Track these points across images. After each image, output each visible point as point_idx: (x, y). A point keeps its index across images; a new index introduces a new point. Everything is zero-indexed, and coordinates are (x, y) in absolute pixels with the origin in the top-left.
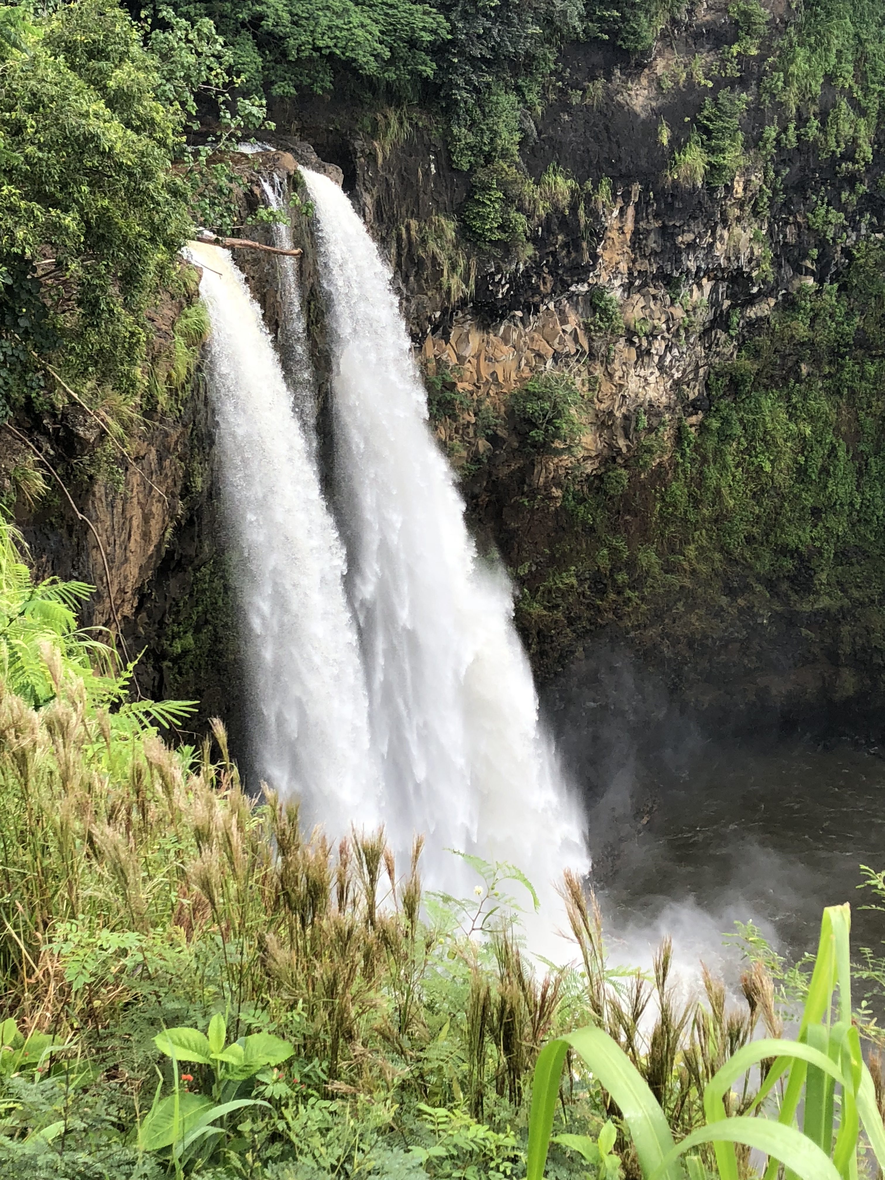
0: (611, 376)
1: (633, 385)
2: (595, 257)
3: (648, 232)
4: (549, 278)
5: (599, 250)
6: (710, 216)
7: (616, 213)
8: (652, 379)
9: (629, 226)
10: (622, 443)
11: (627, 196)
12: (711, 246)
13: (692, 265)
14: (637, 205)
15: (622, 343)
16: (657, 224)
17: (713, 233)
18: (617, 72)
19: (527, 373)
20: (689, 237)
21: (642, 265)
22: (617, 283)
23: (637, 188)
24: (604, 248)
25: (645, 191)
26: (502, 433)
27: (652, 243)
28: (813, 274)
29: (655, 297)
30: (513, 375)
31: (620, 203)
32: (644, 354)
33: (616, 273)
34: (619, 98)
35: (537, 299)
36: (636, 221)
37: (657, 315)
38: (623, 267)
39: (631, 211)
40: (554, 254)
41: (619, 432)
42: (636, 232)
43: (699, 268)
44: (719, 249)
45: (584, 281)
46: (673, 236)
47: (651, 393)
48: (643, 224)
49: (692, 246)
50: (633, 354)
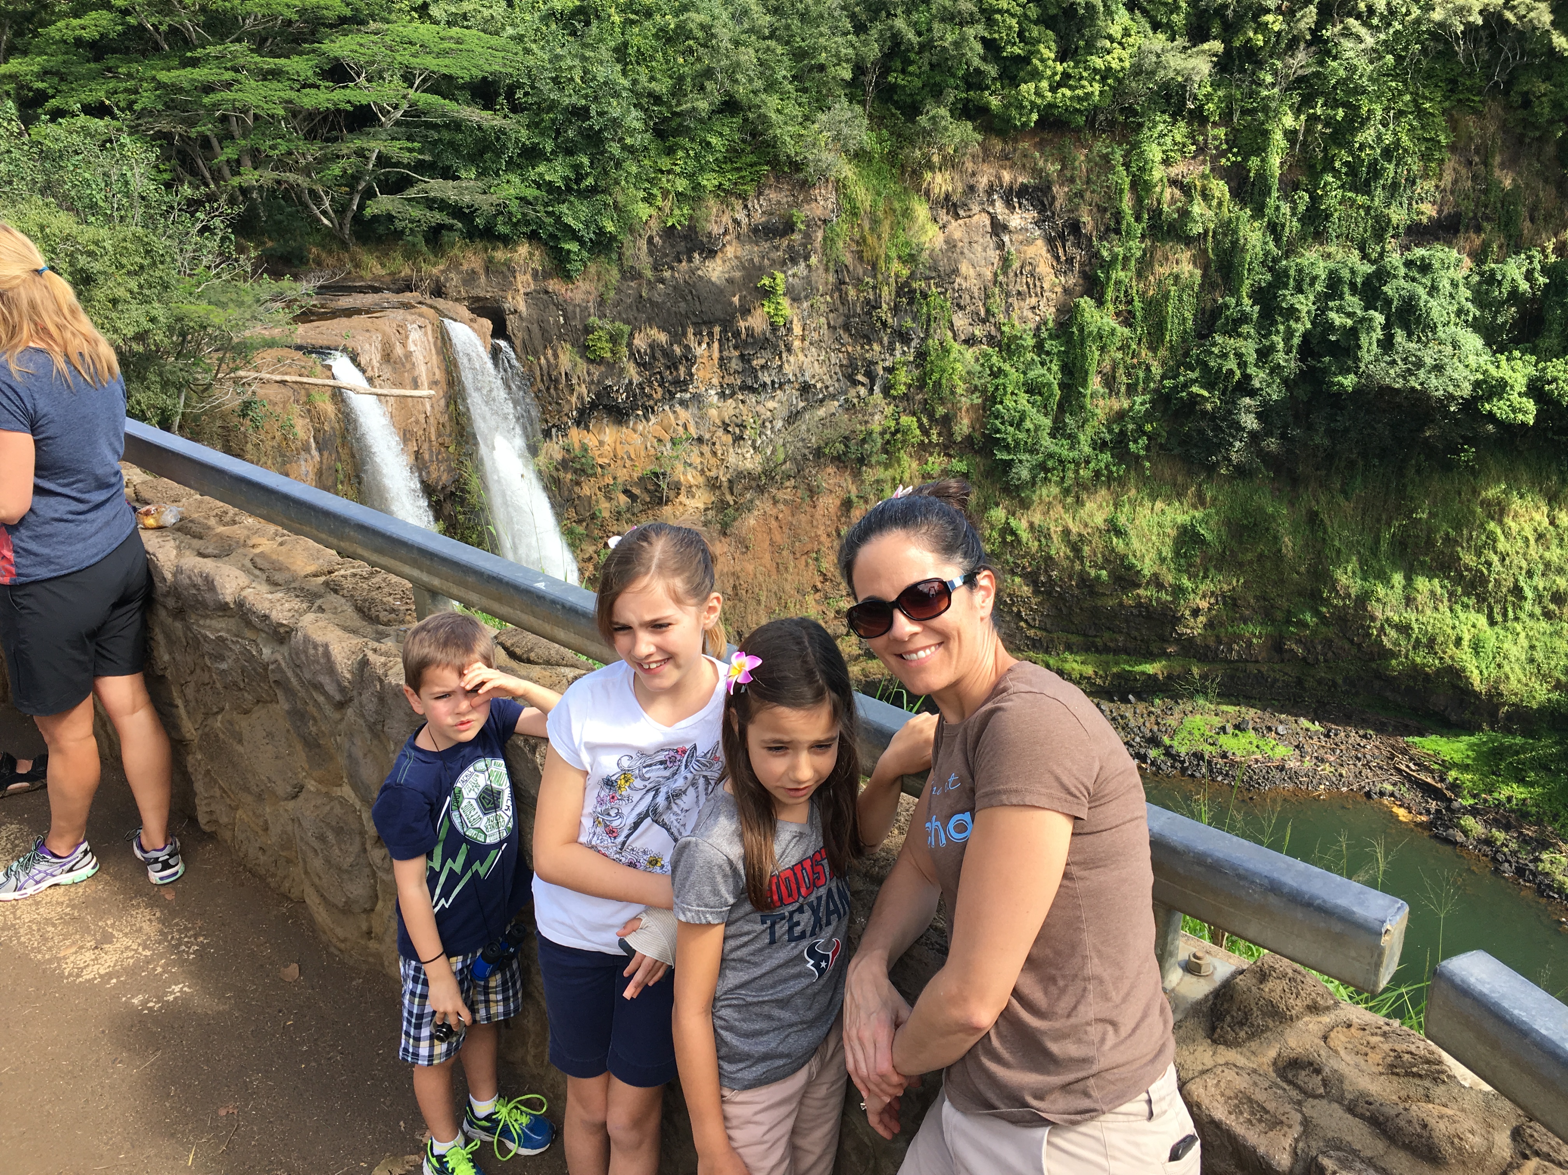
0: (714, 454)
1: (732, 459)
2: (691, 375)
3: (731, 358)
4: (659, 390)
5: (693, 370)
6: (775, 347)
7: (704, 346)
8: (748, 455)
9: (716, 355)
10: (730, 499)
11: (711, 334)
12: (781, 367)
13: (768, 380)
14: (720, 340)
15: (720, 432)
16: (737, 353)
17: (781, 358)
18: (696, 255)
19: (652, 452)
20: (762, 361)
21: (729, 380)
22: (713, 392)
23: (717, 329)
24: (698, 369)
25: (724, 331)
26: (636, 491)
27: (735, 365)
28: (863, 384)
29: (743, 402)
30: (643, 453)
31: (706, 340)
32: (739, 439)
33: (712, 386)
34: (700, 273)
35: (651, 403)
36: (721, 351)
37: (745, 412)
38: (715, 381)
39: (716, 345)
40: (660, 373)
41: (727, 492)
42: (721, 359)
43: (773, 382)
44: (787, 369)
45: (686, 391)
46: (749, 361)
47: (749, 465)
48: (726, 353)
49: (762, 367)
50: (729, 439)
